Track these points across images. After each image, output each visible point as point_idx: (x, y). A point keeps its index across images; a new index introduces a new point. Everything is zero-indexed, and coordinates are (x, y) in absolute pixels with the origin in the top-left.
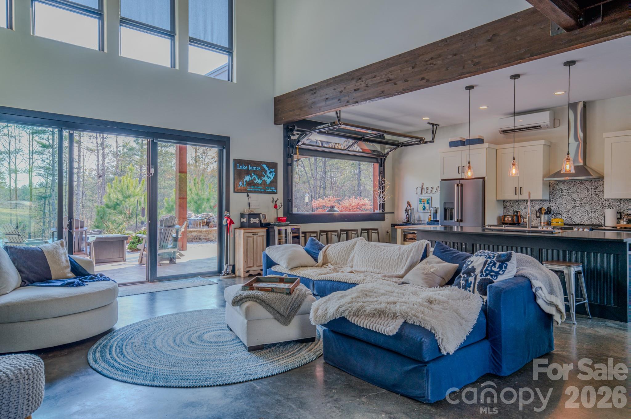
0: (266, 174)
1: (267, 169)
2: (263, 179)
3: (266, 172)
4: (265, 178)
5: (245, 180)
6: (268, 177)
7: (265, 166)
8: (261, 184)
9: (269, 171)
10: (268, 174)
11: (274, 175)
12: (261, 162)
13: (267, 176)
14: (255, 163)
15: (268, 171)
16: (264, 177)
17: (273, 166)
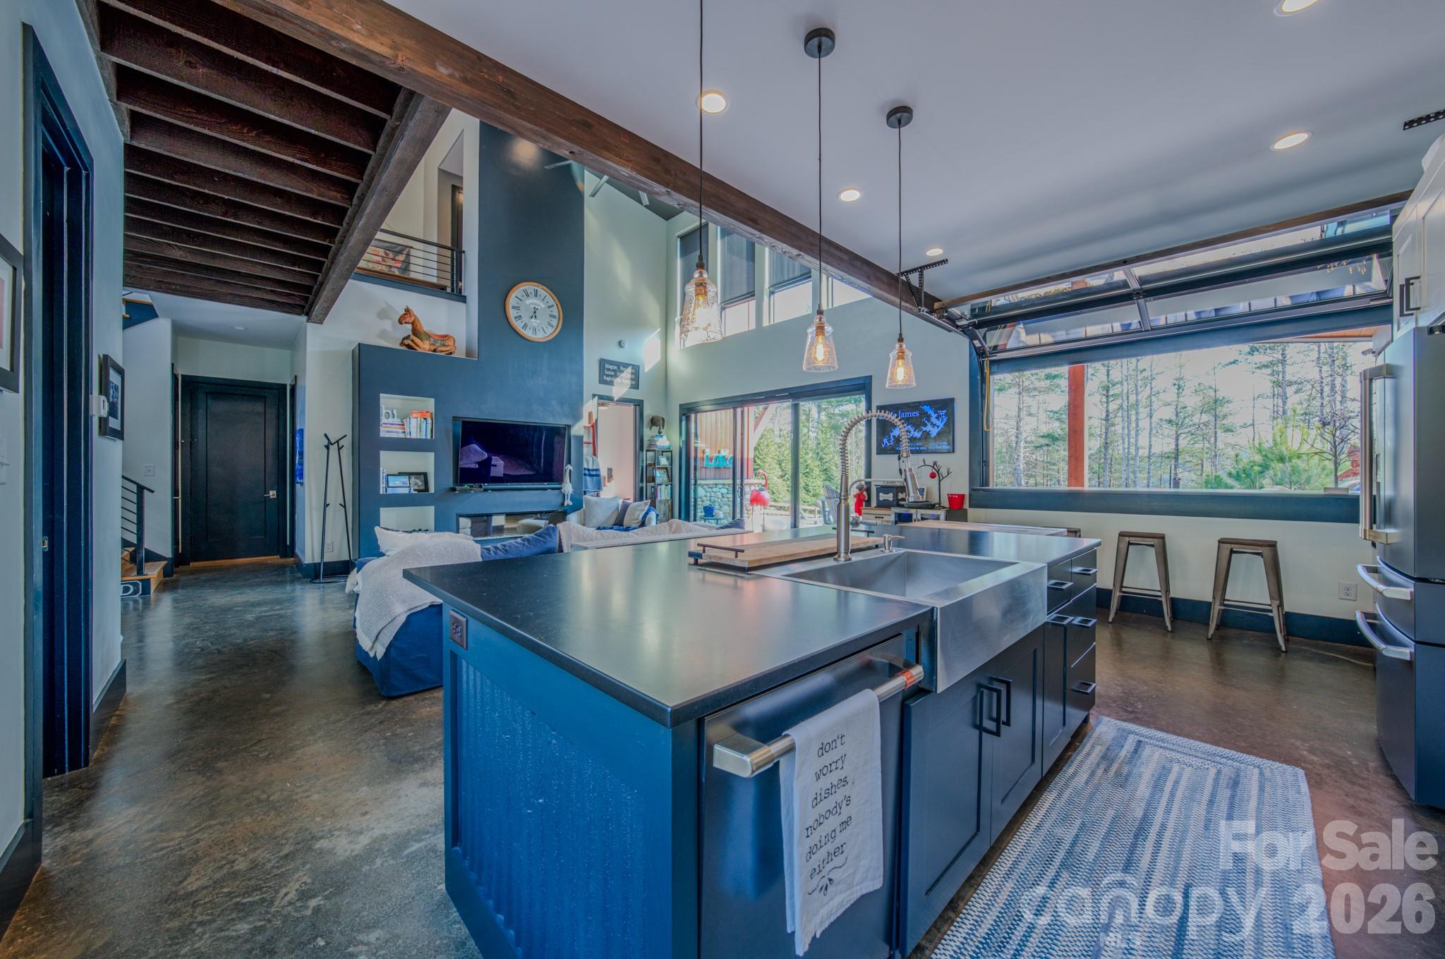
0: (929, 421)
1: (931, 412)
2: (924, 429)
3: (928, 418)
4: (929, 428)
5: (892, 434)
6: (934, 425)
7: (926, 408)
8: (920, 439)
9: (936, 415)
10: (933, 420)
11: (945, 420)
12: (919, 402)
13: (932, 424)
14: (909, 407)
15: (934, 416)
16: (926, 425)
17: (946, 405)
